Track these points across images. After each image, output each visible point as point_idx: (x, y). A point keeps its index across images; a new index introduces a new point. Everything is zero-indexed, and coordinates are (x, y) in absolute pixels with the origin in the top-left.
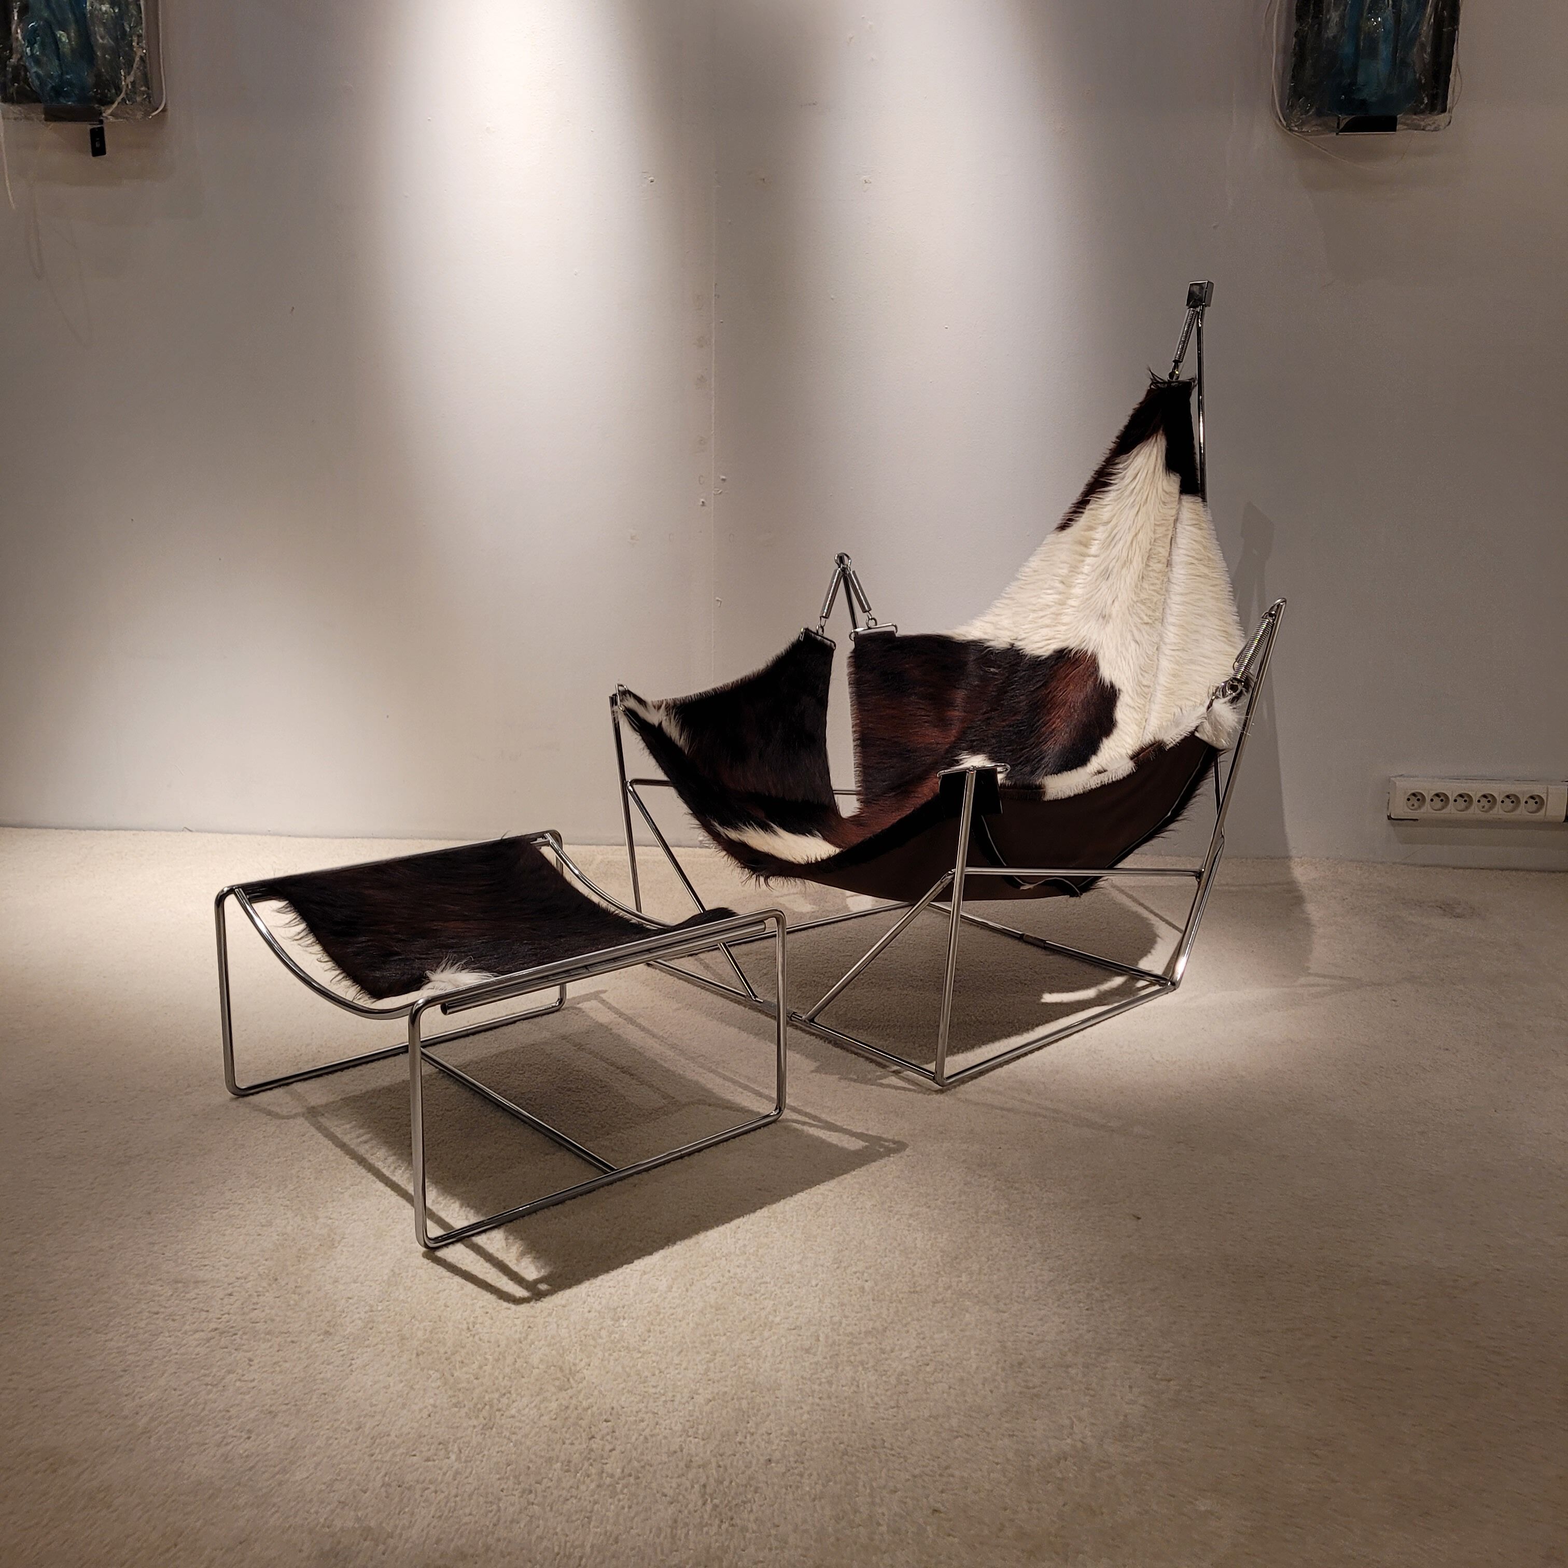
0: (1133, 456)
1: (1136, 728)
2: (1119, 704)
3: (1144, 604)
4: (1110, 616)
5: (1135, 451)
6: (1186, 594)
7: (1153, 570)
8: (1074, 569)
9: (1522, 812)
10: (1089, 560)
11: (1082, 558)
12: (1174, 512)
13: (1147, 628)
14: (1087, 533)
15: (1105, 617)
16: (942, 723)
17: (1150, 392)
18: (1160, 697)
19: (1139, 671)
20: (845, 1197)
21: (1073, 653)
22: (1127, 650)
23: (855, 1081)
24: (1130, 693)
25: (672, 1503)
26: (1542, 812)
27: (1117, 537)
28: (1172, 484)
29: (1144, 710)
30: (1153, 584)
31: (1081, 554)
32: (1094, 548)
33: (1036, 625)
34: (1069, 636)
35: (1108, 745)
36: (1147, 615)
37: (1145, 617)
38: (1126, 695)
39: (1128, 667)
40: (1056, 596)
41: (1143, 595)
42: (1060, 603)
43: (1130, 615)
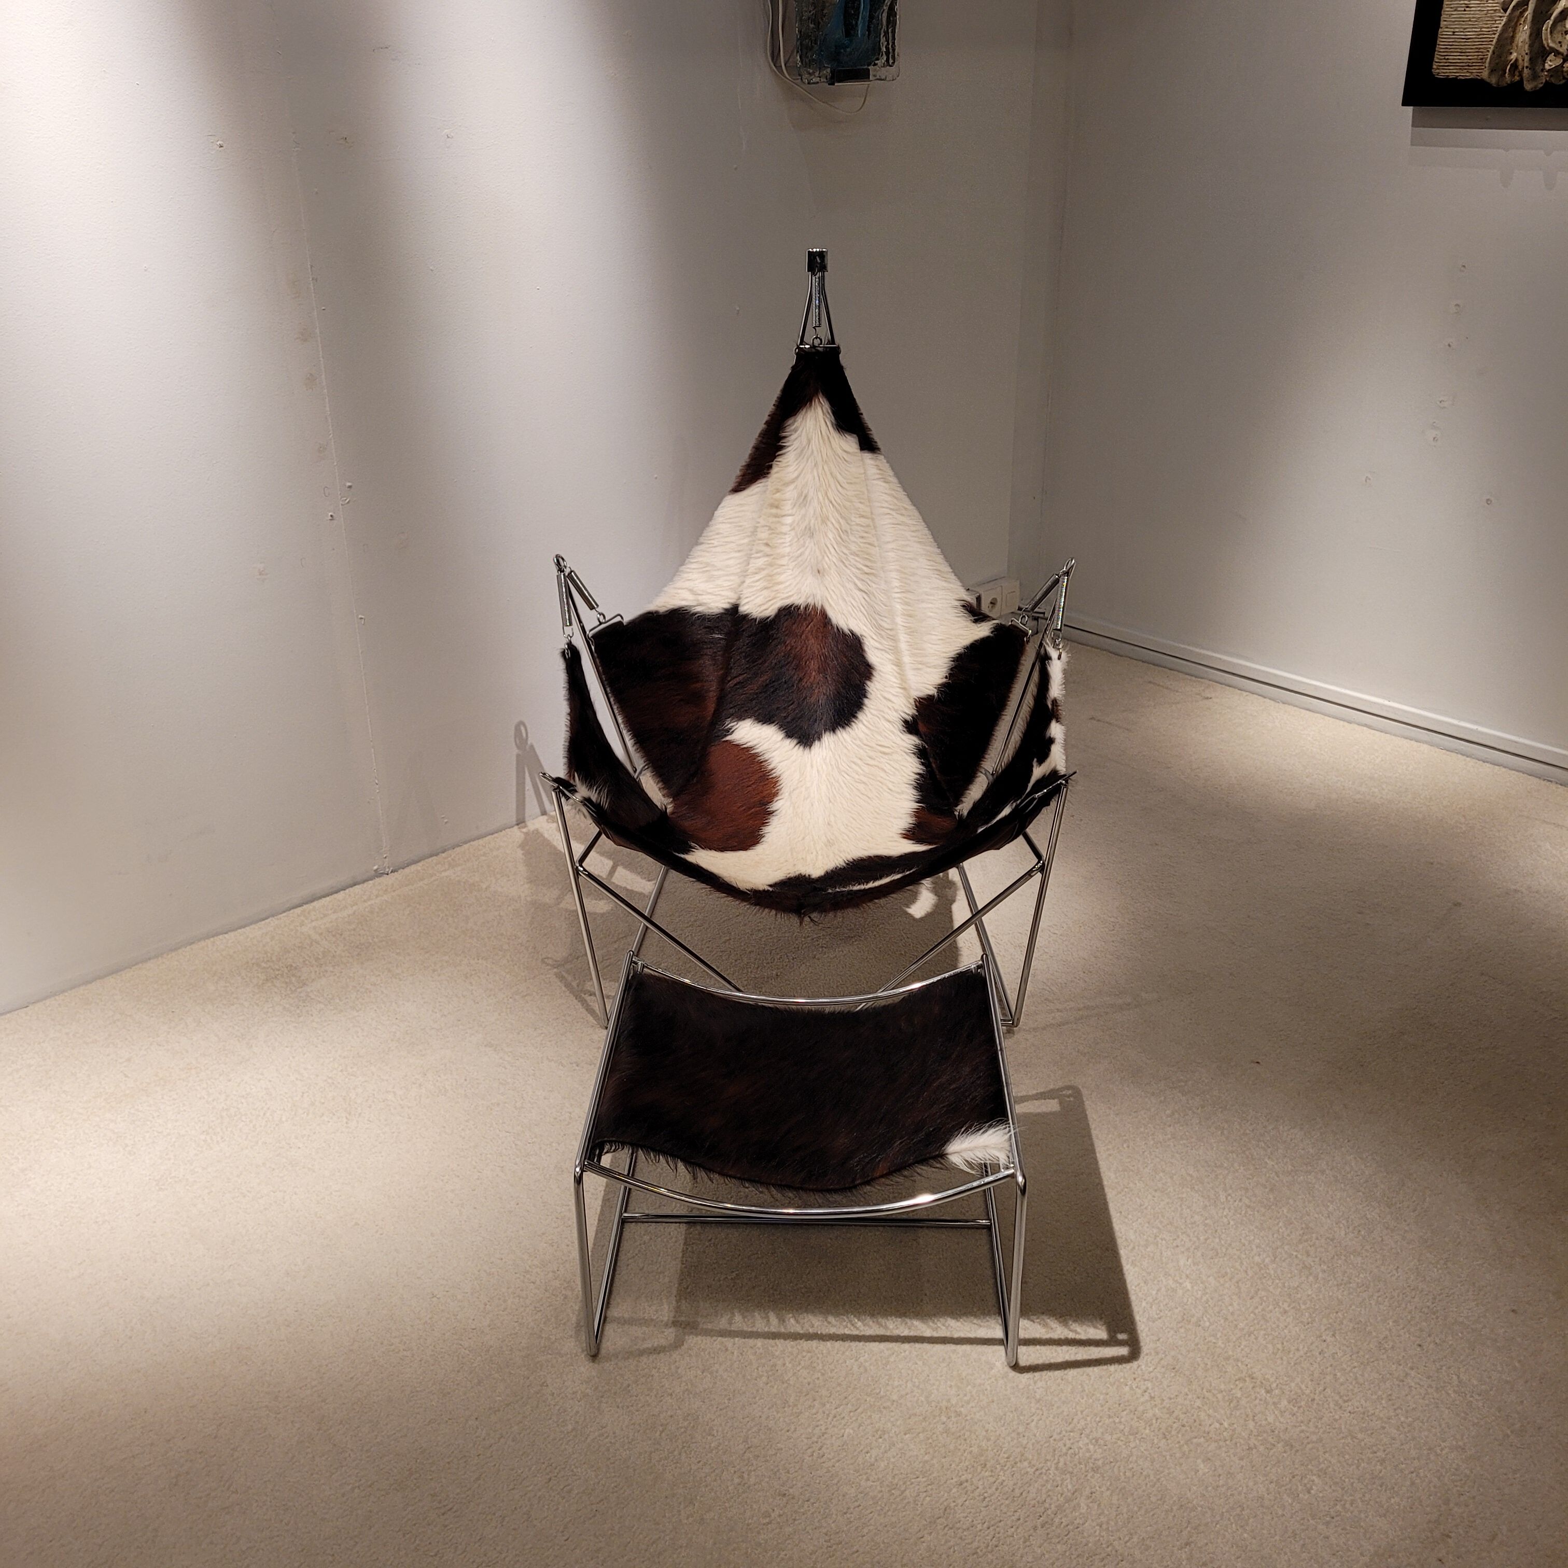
0: (800, 419)
1: (895, 668)
2: (866, 648)
3: (857, 555)
4: (824, 569)
5: (801, 414)
6: (895, 541)
8: (774, 531)
10: (789, 520)
11: (777, 519)
12: (861, 470)
13: (872, 577)
14: (778, 495)
15: (820, 572)
16: (698, 698)
18: (903, 637)
19: (875, 616)
20: (1121, 1149)
21: (802, 608)
22: (855, 599)
24: (875, 637)
27: (808, 496)
28: (850, 443)
29: (896, 651)
30: (862, 537)
31: (776, 516)
32: (787, 508)
33: (755, 589)
34: (790, 594)
35: (874, 687)
36: (867, 566)
37: (865, 569)
38: (872, 642)
39: (861, 614)
40: (766, 559)
41: (854, 548)
42: (771, 565)
43: (846, 566)
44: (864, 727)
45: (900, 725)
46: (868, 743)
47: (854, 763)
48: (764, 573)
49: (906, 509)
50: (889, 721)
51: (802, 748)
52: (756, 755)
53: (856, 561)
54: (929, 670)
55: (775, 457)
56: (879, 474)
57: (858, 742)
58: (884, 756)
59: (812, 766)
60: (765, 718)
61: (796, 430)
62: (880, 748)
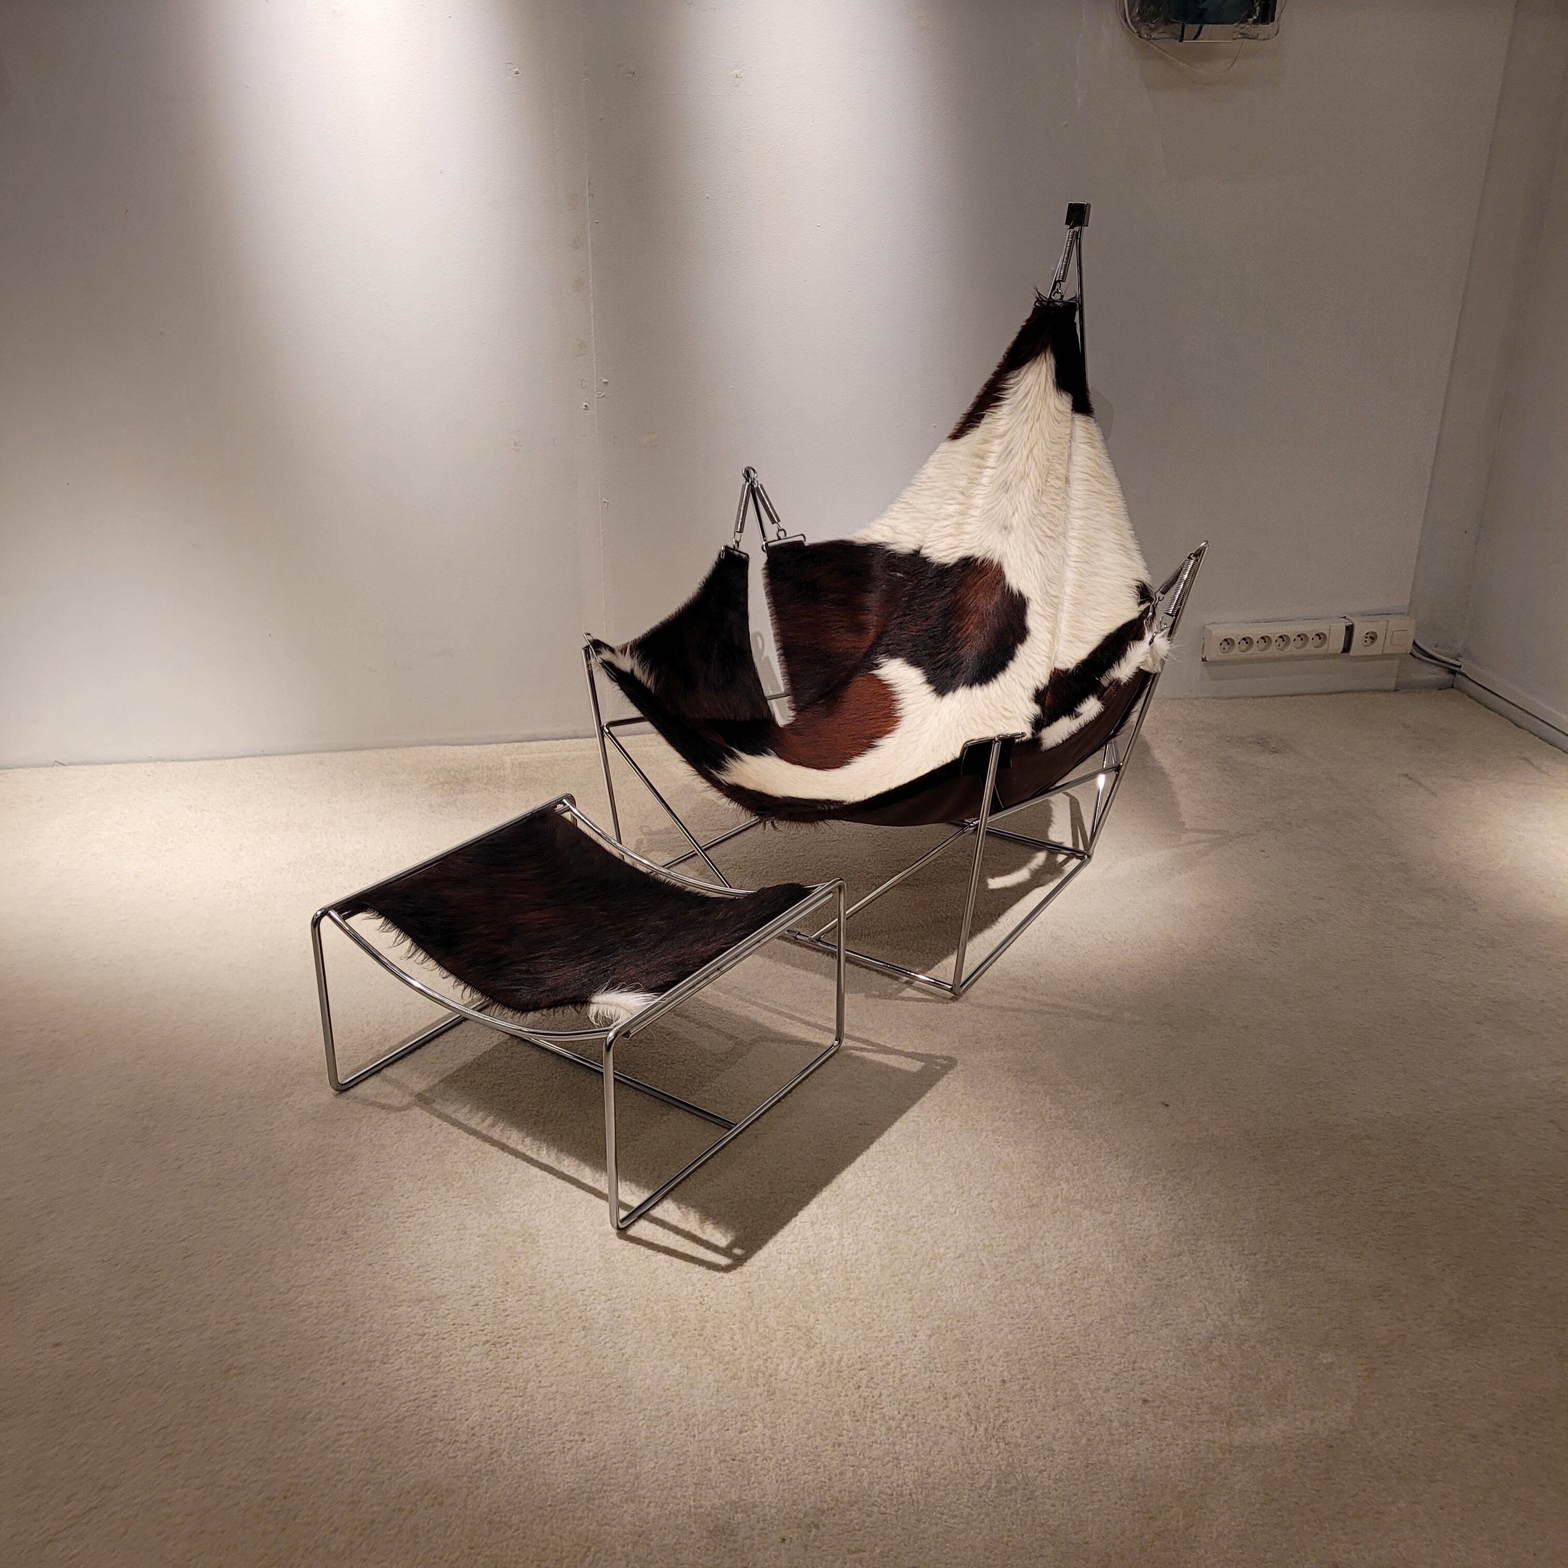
0: (1023, 373)
1: (1049, 636)
2: (1029, 612)
3: (1045, 517)
4: (1012, 527)
5: (1025, 368)
6: (1085, 509)
7: (1052, 486)
8: (973, 481)
9: (1310, 648)
10: (988, 472)
11: (979, 470)
12: (1068, 431)
13: (1051, 541)
14: (983, 446)
15: (1006, 528)
16: (859, 628)
17: (1036, 310)
18: (1067, 605)
19: (1046, 582)
20: (932, 1121)
21: (979, 561)
22: (1031, 560)
23: (879, 997)
24: (1039, 602)
25: (952, 1433)
26: (1325, 647)
27: (1013, 452)
28: (1064, 403)
29: (1055, 619)
30: (1053, 499)
31: (979, 466)
32: (991, 461)
33: (940, 534)
34: (973, 545)
35: (1023, 652)
36: (1049, 529)
37: (1048, 531)
38: (1035, 604)
39: (1034, 576)
40: (957, 507)
41: (1044, 509)
42: (962, 513)
43: (1032, 526)
44: (999, 688)
45: (1031, 692)
46: (995, 704)
47: (974, 719)
48: (954, 520)
50: (1023, 687)
51: (935, 695)
52: (892, 693)
53: (1042, 522)
54: (1080, 644)
55: (989, 407)
56: (1088, 438)
57: (987, 702)
58: (1003, 719)
59: (936, 714)
60: (914, 662)
61: (1016, 383)
62: (1003, 712)
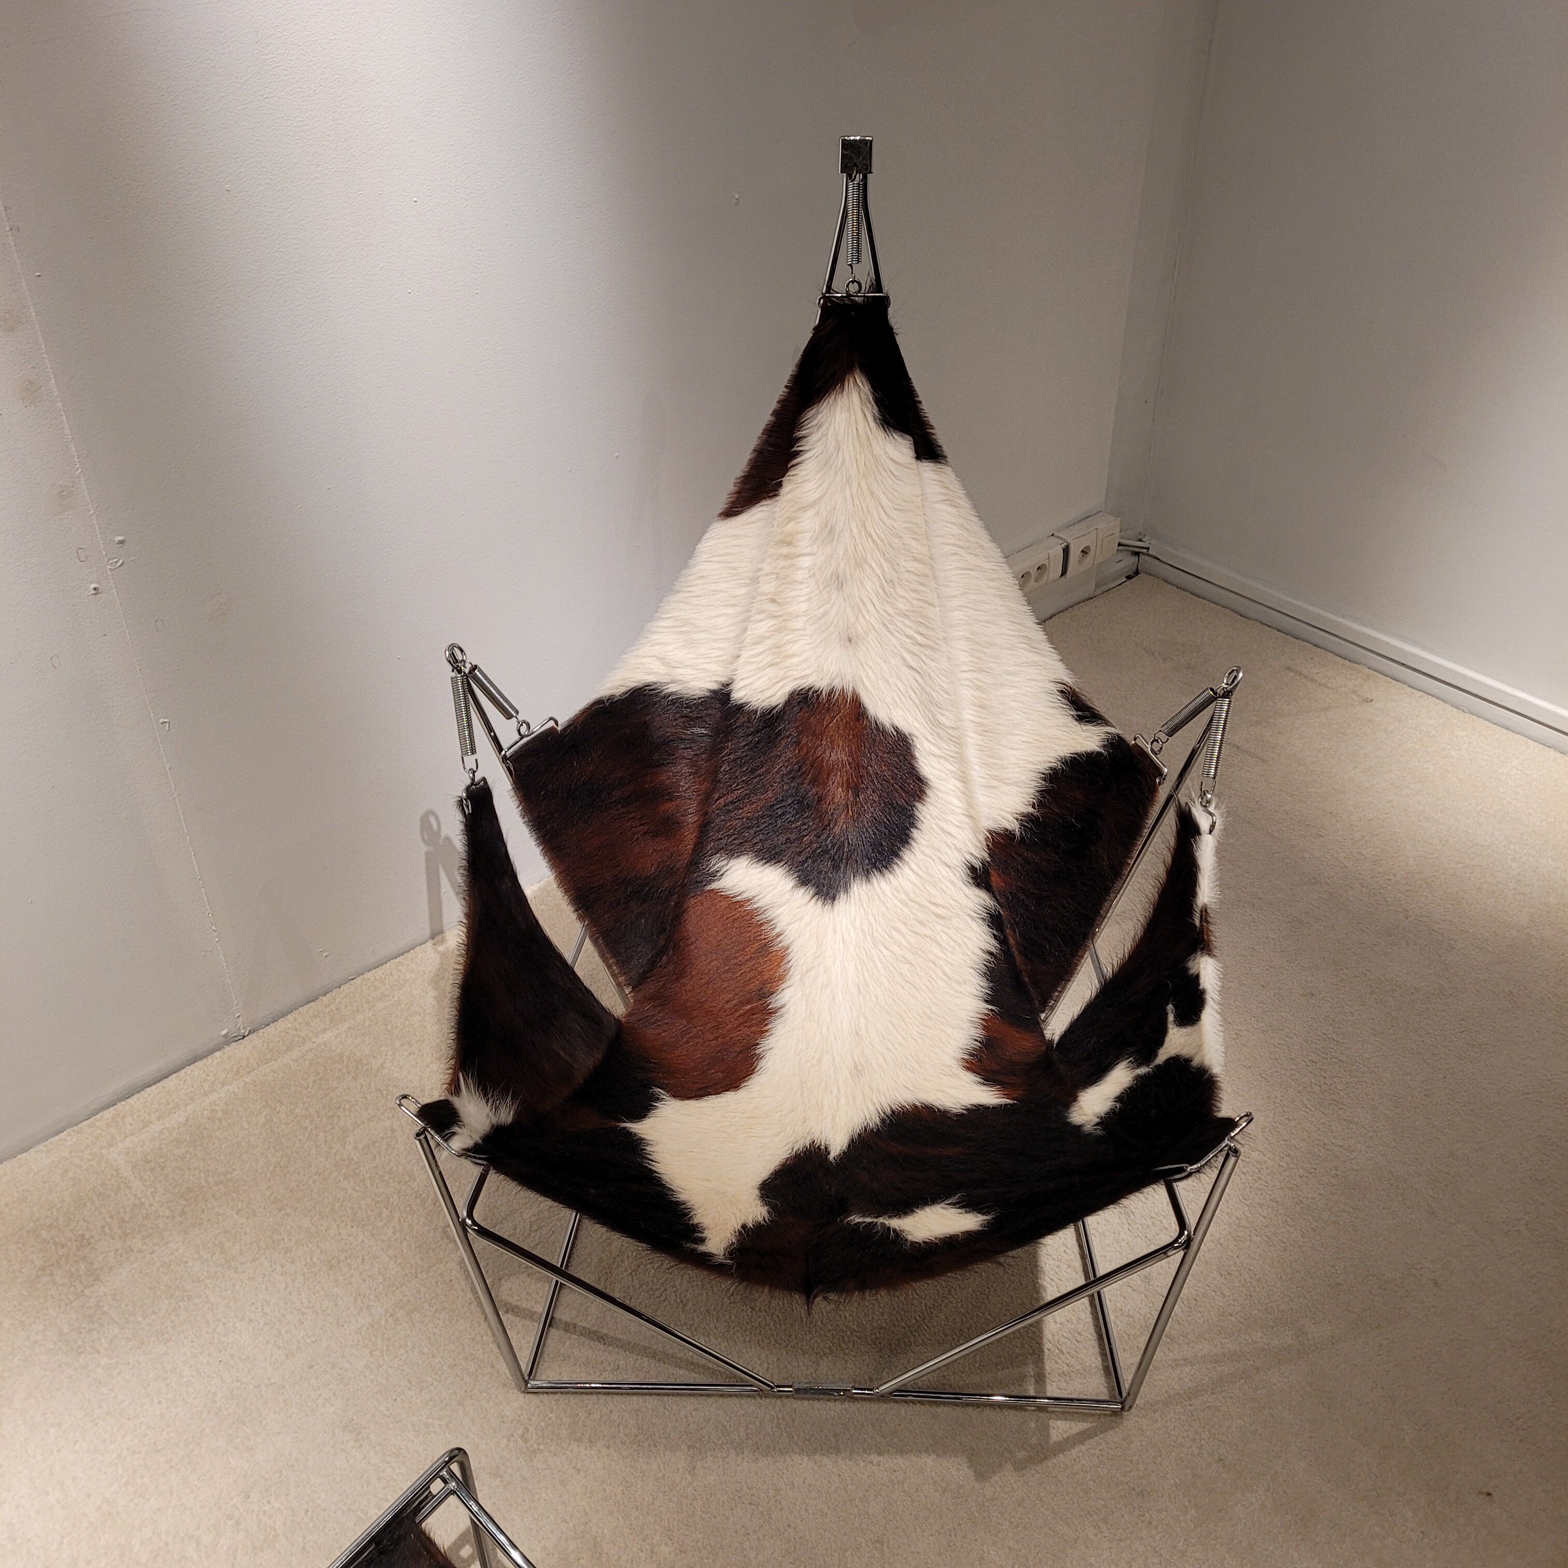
0: (824, 409)
1: (958, 784)
2: (917, 754)
3: (907, 617)
4: (858, 636)
5: (826, 402)
6: (964, 595)
7: (908, 571)
8: (784, 579)
10: (806, 562)
11: (789, 562)
12: (919, 491)
13: (929, 652)
14: (790, 527)
15: (851, 640)
16: (668, 825)
17: (824, 311)
18: (972, 739)
19: (931, 708)
21: (824, 695)
22: (900, 679)
24: (929, 737)
27: (837, 528)
28: (900, 448)
29: (960, 758)
30: (915, 591)
31: (787, 557)
32: (804, 544)
33: (755, 666)
34: (807, 672)
35: (927, 813)
36: (921, 634)
37: (918, 637)
38: (927, 745)
39: (910, 702)
40: (772, 622)
41: (902, 605)
42: (779, 630)
43: (890, 632)
44: (910, 872)
45: (963, 873)
46: (918, 900)
47: (897, 930)
48: (769, 642)
49: (981, 546)
50: (948, 866)
51: (820, 903)
52: (752, 914)
53: (906, 625)
54: (1006, 788)
55: (787, 470)
56: (944, 494)
57: (902, 897)
58: (938, 920)
59: (835, 932)
60: (768, 856)
61: (819, 426)
62: (933, 908)
